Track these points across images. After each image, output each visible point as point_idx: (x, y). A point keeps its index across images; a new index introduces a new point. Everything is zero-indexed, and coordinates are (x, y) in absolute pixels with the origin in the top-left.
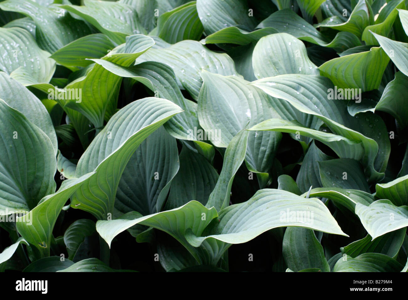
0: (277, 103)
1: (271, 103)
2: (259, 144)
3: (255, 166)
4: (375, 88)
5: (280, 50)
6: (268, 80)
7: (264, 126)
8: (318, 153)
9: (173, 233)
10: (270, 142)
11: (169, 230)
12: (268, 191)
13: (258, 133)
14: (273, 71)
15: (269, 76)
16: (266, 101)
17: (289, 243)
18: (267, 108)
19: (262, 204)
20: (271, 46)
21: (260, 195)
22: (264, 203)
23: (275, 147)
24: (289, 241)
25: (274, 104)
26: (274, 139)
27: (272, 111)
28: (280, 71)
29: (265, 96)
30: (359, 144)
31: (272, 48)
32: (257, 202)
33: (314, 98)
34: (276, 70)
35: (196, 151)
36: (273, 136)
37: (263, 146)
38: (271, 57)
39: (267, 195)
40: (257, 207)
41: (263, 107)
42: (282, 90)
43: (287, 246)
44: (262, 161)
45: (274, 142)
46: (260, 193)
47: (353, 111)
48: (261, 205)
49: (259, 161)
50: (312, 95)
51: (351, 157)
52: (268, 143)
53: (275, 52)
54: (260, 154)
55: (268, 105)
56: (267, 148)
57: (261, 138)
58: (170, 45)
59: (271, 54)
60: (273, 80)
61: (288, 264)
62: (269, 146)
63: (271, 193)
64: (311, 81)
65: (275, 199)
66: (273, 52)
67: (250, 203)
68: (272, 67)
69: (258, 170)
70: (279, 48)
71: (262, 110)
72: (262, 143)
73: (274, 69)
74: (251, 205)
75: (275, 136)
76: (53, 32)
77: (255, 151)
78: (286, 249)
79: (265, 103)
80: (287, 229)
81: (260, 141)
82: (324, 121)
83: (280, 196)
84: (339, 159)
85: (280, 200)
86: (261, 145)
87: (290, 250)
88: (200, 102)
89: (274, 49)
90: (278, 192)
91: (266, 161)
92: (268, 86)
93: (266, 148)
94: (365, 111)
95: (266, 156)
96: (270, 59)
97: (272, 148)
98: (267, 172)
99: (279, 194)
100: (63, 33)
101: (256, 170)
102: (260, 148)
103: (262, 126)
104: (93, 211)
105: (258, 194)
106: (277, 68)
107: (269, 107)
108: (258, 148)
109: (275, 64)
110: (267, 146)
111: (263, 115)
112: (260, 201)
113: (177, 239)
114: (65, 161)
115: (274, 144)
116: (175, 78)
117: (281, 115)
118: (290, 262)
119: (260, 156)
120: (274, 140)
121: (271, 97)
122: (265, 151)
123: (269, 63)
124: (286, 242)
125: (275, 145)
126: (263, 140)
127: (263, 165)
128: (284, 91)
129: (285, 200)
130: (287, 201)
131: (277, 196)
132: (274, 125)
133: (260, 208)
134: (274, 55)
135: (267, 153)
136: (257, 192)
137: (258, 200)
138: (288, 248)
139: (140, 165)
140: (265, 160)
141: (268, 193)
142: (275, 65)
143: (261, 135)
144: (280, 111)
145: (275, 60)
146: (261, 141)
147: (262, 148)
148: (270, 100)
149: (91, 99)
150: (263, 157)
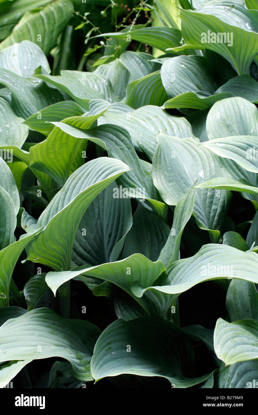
0: (229, 164)
1: (223, 164)
2: (211, 203)
3: (207, 224)
5: (234, 113)
6: (219, 141)
7: (210, 184)
9: (122, 286)
10: (221, 200)
11: (118, 283)
12: (212, 246)
13: (210, 192)
14: (226, 133)
15: (221, 137)
16: (218, 161)
17: (232, 297)
18: (219, 168)
19: (206, 259)
20: (225, 109)
21: (204, 249)
22: (208, 257)
23: (225, 206)
24: (233, 295)
25: (227, 164)
26: (224, 197)
27: (223, 170)
28: (233, 133)
29: (217, 157)
31: (225, 111)
32: (201, 256)
34: (229, 132)
35: (150, 209)
36: (224, 195)
37: (215, 204)
38: (224, 120)
39: (211, 250)
40: (202, 261)
41: (215, 167)
42: (231, 151)
43: (231, 299)
44: (214, 219)
45: (224, 201)
46: (205, 248)
48: (205, 259)
49: (211, 219)
52: (219, 202)
53: (229, 115)
54: (211, 212)
55: (220, 166)
56: (219, 207)
57: (213, 197)
58: (133, 109)
59: (225, 117)
60: (223, 141)
61: (231, 317)
62: (220, 204)
63: (216, 247)
65: (217, 254)
66: (227, 115)
67: (195, 258)
68: (225, 130)
69: (210, 228)
70: (233, 111)
71: (214, 170)
72: (214, 202)
73: (227, 131)
74: (196, 259)
75: (225, 195)
76: (29, 100)
77: (207, 209)
78: (229, 302)
79: (217, 163)
81: (212, 200)
83: (222, 250)
85: (222, 254)
86: (213, 204)
87: (234, 303)
88: (154, 162)
89: (228, 112)
90: (221, 247)
91: (217, 219)
92: (218, 147)
93: (217, 207)
95: (217, 214)
96: (223, 122)
97: (223, 207)
98: (219, 230)
99: (222, 249)
100: (39, 101)
101: (207, 227)
102: (212, 207)
103: (208, 184)
104: (51, 265)
105: (203, 249)
106: (230, 130)
107: (221, 167)
108: (210, 207)
109: (228, 126)
110: (219, 204)
111: (215, 175)
112: (204, 255)
113: (126, 291)
114: (29, 219)
115: (224, 203)
116: (130, 140)
117: (232, 175)
118: (232, 315)
119: (211, 215)
120: (225, 199)
122: (217, 210)
123: (222, 125)
124: (230, 295)
125: (226, 204)
126: (214, 199)
127: (214, 223)
128: (233, 152)
129: (226, 255)
130: (229, 255)
131: (219, 251)
132: (221, 184)
133: (204, 262)
134: (228, 118)
135: (218, 211)
136: (202, 247)
137: (203, 254)
138: (231, 301)
139: (98, 222)
140: (216, 218)
141: (211, 248)
142: (228, 128)
143: (213, 194)
144: (232, 171)
145: (228, 123)
146: (213, 200)
147: (214, 207)
148: (222, 161)
149: (55, 161)
150: (215, 216)
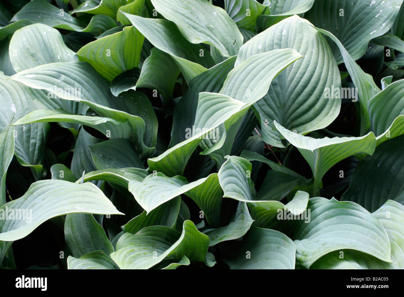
0: (40, 94)
1: (34, 95)
2: (29, 137)
3: (28, 160)
4: (135, 66)
5: (36, 41)
6: (28, 72)
7: (29, 119)
8: (88, 138)
10: (39, 133)
12: (41, 183)
13: (25, 126)
14: (32, 62)
15: (28, 68)
16: (29, 93)
17: (70, 231)
18: (31, 100)
19: (38, 197)
20: (26, 38)
21: (34, 188)
22: (40, 195)
23: (44, 138)
24: (71, 228)
25: (38, 95)
26: (42, 130)
27: (36, 101)
28: (39, 62)
29: (27, 89)
30: (126, 123)
31: (28, 40)
32: (32, 195)
33: (75, 84)
34: (35, 61)
36: (41, 128)
37: (33, 138)
38: (28, 49)
39: (41, 187)
40: (33, 200)
41: (27, 100)
42: (43, 81)
43: (69, 233)
44: (34, 154)
45: (43, 133)
46: (34, 186)
47: (116, 91)
48: (36, 198)
49: (31, 154)
50: (74, 82)
51: (121, 137)
52: (37, 135)
53: (32, 43)
54: (30, 147)
55: (32, 97)
56: (37, 140)
57: (29, 131)
59: (28, 46)
60: (32, 72)
61: (73, 251)
62: (38, 137)
63: (45, 184)
64: (71, 68)
65: (49, 190)
66: (30, 44)
67: (26, 198)
68: (30, 59)
69: (31, 164)
70: (35, 39)
71: (27, 103)
72: (31, 136)
73: (33, 60)
74: (26, 199)
75: (43, 127)
77: (25, 144)
78: (68, 237)
79: (28, 96)
80: (66, 217)
81: (28, 134)
82: (89, 106)
83: (54, 186)
84: (108, 140)
85: (54, 190)
86: (31, 138)
87: (73, 237)
89: (30, 40)
90: (52, 183)
91: (38, 153)
92: (28, 79)
93: (36, 140)
94: (127, 90)
95: (37, 148)
96: (27, 51)
97: (42, 140)
98: (41, 164)
99: (53, 184)
101: (28, 163)
102: (29, 141)
103: (26, 119)
105: (32, 187)
106: (36, 59)
107: (33, 99)
108: (28, 142)
109: (33, 55)
110: (37, 137)
111: (28, 108)
112: (35, 194)
115: (43, 136)
117: (46, 106)
118: (74, 249)
119: (31, 149)
120: (43, 131)
121: (34, 89)
122: (36, 144)
123: (27, 55)
124: (67, 230)
125: (44, 136)
126: (31, 133)
127: (35, 158)
128: (45, 81)
129: (59, 189)
130: (62, 189)
131: (50, 187)
132: (39, 117)
133: (36, 201)
134: (31, 47)
135: (38, 145)
136: (31, 186)
137: (33, 193)
138: (70, 236)
140: (36, 152)
141: (41, 185)
142: (33, 57)
143: (29, 128)
144: (44, 101)
145: (33, 51)
146: (30, 134)
147: (32, 141)
148: (33, 92)
150: (34, 150)
